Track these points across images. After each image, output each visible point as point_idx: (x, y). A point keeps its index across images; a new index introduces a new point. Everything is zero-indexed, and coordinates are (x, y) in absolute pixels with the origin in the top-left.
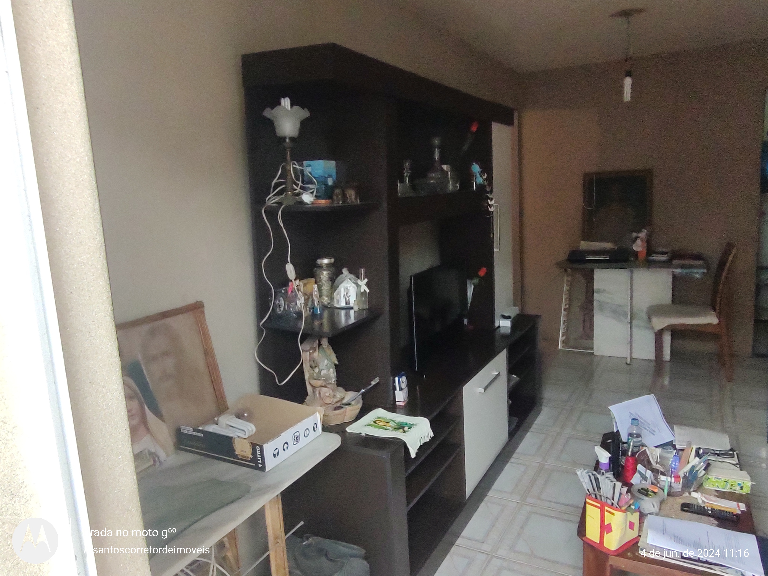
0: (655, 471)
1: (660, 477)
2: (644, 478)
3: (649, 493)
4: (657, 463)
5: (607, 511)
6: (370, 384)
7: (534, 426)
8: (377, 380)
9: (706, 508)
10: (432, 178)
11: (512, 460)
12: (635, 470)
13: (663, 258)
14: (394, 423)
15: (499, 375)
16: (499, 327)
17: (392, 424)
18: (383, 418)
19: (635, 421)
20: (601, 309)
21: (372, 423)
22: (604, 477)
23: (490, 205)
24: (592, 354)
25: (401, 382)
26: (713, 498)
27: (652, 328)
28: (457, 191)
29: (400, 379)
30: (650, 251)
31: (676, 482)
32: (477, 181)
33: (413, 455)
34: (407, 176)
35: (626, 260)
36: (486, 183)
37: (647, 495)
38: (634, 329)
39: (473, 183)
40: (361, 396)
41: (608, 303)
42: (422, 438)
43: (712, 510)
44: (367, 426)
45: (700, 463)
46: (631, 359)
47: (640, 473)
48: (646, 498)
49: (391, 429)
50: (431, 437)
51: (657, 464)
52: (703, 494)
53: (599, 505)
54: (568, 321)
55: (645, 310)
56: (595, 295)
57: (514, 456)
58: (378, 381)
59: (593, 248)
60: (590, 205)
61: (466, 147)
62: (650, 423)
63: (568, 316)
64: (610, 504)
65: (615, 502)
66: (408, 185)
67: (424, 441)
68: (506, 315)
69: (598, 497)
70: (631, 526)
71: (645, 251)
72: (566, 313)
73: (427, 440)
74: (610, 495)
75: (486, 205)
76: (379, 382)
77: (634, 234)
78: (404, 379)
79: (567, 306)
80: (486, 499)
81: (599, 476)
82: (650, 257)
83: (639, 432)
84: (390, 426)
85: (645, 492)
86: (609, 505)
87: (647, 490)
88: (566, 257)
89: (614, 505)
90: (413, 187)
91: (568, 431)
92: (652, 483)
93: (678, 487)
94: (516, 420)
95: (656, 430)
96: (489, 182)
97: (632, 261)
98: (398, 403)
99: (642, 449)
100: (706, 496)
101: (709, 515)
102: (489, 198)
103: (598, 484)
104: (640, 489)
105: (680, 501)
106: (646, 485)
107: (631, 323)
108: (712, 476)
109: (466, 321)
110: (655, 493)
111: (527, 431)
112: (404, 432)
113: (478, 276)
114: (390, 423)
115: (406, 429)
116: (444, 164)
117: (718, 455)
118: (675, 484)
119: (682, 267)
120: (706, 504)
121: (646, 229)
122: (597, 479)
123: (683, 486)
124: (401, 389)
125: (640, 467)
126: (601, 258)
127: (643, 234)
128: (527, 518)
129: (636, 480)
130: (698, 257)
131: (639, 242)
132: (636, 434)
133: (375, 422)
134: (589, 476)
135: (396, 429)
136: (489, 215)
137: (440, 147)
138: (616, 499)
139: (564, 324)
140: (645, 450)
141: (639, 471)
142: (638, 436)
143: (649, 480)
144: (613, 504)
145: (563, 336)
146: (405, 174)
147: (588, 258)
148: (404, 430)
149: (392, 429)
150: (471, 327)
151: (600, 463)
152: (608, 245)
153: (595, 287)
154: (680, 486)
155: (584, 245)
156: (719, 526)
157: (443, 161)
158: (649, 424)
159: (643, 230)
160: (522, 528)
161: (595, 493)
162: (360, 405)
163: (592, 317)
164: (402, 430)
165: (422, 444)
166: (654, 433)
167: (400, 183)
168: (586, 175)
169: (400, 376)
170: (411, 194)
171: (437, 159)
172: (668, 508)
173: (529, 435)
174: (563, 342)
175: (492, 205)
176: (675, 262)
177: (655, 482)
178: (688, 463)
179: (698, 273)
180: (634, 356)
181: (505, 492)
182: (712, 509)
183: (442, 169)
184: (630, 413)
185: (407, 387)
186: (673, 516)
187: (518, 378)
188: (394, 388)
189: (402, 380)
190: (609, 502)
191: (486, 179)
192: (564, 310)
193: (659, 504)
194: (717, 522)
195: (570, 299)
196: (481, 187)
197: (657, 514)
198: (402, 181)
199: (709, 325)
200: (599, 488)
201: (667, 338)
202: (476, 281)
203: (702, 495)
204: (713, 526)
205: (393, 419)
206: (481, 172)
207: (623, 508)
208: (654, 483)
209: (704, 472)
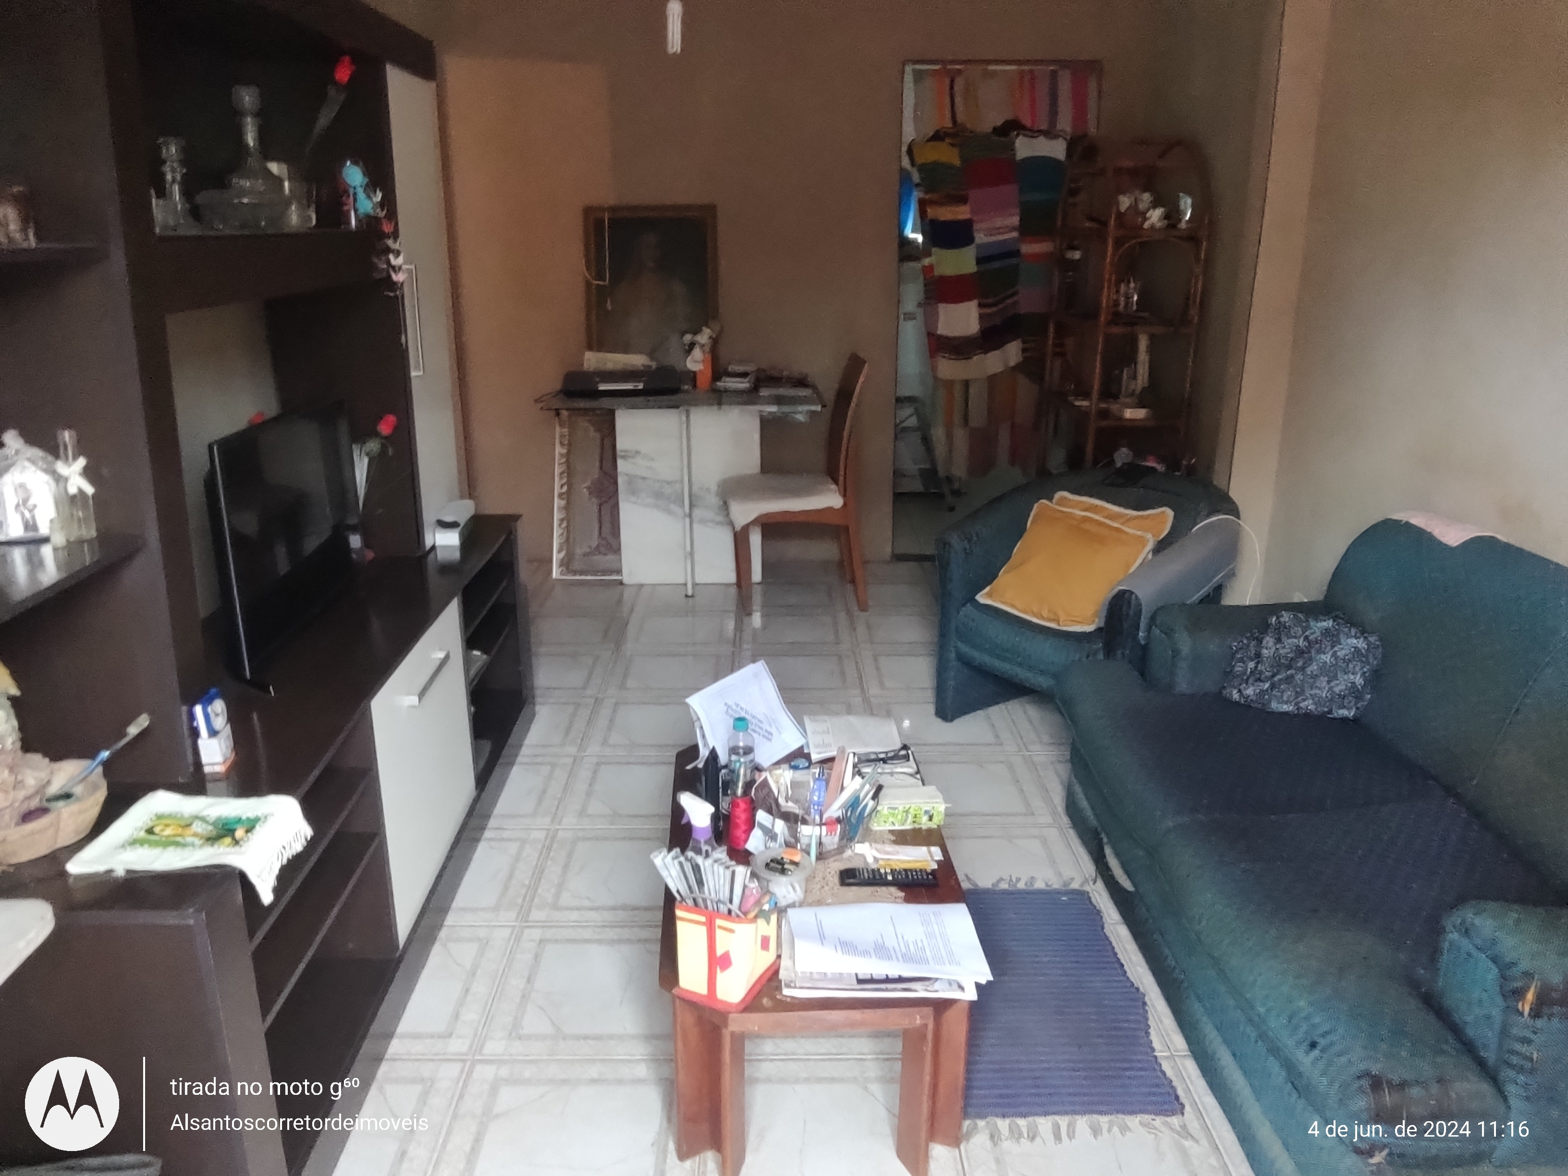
0: (790, 819)
1: (801, 830)
2: (770, 834)
3: (786, 866)
4: (787, 799)
5: (720, 927)
6: (125, 735)
7: (525, 751)
8: (143, 722)
9: (882, 871)
10: (243, 193)
11: (487, 834)
12: (751, 824)
13: (743, 384)
14: (204, 825)
15: (447, 657)
16: (433, 548)
17: (198, 827)
18: (170, 816)
19: (740, 723)
20: (634, 492)
21: (142, 834)
22: (709, 862)
23: (395, 269)
24: (621, 583)
25: (212, 716)
26: (889, 848)
27: (731, 524)
28: (310, 228)
29: (209, 709)
30: (718, 373)
31: (829, 834)
32: (358, 205)
33: (267, 897)
34: (174, 181)
35: (674, 391)
36: (381, 214)
37: (783, 871)
38: (695, 526)
39: (349, 211)
40: (100, 769)
41: (644, 478)
42: (284, 848)
43: (893, 872)
44: (128, 848)
45: (863, 786)
46: (695, 585)
47: (763, 827)
48: (783, 879)
49: (197, 842)
50: (306, 839)
51: (787, 802)
52: (873, 844)
53: (703, 919)
54: (568, 520)
55: (714, 488)
56: (620, 462)
57: (492, 823)
58: (146, 724)
59: (610, 366)
60: (600, 276)
61: (324, 119)
62: (761, 718)
63: (567, 508)
64: (726, 911)
65: (735, 907)
66: (179, 207)
67: (289, 854)
68: (449, 519)
69: (700, 901)
70: (765, 943)
71: (709, 373)
72: (563, 503)
73: (298, 847)
74: (725, 894)
75: (385, 266)
76: (149, 726)
77: (688, 338)
78: (219, 706)
79: (565, 488)
80: (443, 934)
81: (699, 860)
82: (718, 383)
83: (750, 744)
84: (195, 835)
85: (778, 866)
86: (723, 914)
87: (781, 861)
88: (558, 386)
89: (733, 914)
90: (195, 212)
91: (594, 749)
92: (788, 845)
93: (832, 841)
94: (487, 746)
95: (773, 730)
96: (387, 211)
97: (687, 392)
98: (207, 769)
99: (760, 776)
100: (879, 846)
101: (887, 884)
102: (393, 251)
103: (698, 876)
104: (769, 861)
105: (836, 866)
106: (777, 849)
107: (690, 516)
108: (884, 807)
109: (355, 541)
110: (796, 864)
111: (511, 764)
112: (236, 842)
113: (375, 434)
114: (194, 825)
115: (239, 833)
116: (273, 159)
117: (884, 761)
118: (829, 837)
119: (779, 400)
120: (881, 862)
121: (708, 327)
122: (696, 869)
123: (842, 838)
124: (213, 733)
125: (761, 816)
126: (629, 386)
127: (704, 337)
128: (537, 957)
129: (755, 842)
130: (801, 382)
131: (697, 353)
132: (743, 748)
133: (150, 831)
134: (681, 864)
135: (212, 840)
136: (394, 291)
137: (257, 115)
138: (736, 900)
139: (560, 525)
140: (765, 780)
141: (758, 823)
142: (749, 750)
143: (780, 839)
144: (730, 912)
145: (559, 551)
146: (169, 177)
147: (602, 387)
148: (234, 838)
149: (201, 842)
150: (370, 555)
151: (693, 828)
152: (637, 360)
153: (620, 445)
154: (836, 839)
155: (592, 360)
156: (908, 900)
157: (267, 151)
158: (761, 722)
159: (704, 328)
160: (529, 980)
161: (693, 895)
162: (102, 794)
163: (616, 507)
164: (228, 840)
165: (285, 861)
166: (770, 737)
167: (158, 197)
168: (588, 211)
169: (207, 702)
170: (190, 230)
171: (252, 144)
172: (819, 886)
173: (516, 772)
174: (562, 564)
175: (400, 268)
176: (764, 392)
177: (793, 840)
178: (842, 788)
179: (801, 413)
180: (698, 580)
181: (483, 909)
182: (892, 870)
183: (269, 173)
184: (726, 704)
185: (229, 726)
186: (830, 901)
187: (485, 656)
188: (195, 733)
189: (213, 711)
190: (723, 909)
191: (382, 205)
192: (560, 495)
193: (803, 885)
194: (902, 894)
195: (569, 472)
196: (370, 224)
197: (801, 905)
198: (162, 193)
199: (830, 509)
200: (700, 883)
201: (756, 539)
202: (373, 445)
203: (871, 845)
204: (898, 903)
205: (201, 815)
206: (367, 185)
207: (752, 915)
208: (790, 842)
209: (871, 803)
